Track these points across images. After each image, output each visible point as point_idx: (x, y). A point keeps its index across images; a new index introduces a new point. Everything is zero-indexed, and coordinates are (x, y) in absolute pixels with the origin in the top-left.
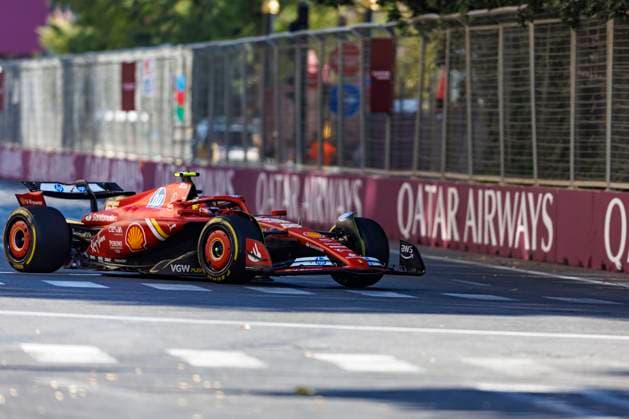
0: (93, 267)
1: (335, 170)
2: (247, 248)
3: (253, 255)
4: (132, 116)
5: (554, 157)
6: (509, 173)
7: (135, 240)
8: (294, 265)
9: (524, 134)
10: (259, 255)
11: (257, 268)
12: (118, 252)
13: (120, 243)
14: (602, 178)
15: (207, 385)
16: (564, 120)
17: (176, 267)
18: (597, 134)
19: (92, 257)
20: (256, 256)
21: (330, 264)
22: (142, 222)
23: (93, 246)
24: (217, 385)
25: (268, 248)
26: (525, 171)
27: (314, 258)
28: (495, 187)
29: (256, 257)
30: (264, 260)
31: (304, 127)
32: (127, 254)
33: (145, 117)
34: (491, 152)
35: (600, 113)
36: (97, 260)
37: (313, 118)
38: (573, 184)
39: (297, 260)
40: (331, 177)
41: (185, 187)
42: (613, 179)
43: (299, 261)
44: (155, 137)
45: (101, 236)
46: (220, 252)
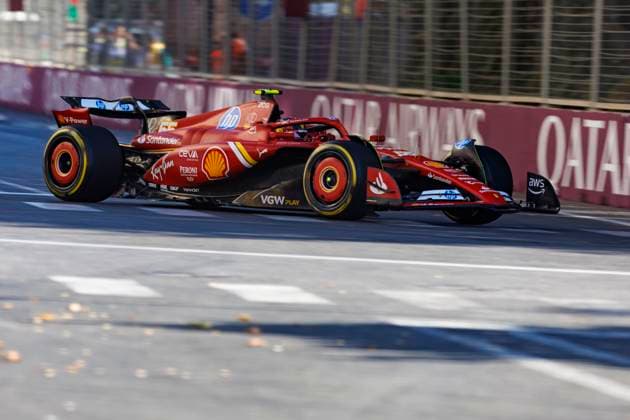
0: (155, 196)
1: (243, 79)
2: (369, 178)
3: (376, 186)
4: (20, 16)
5: (486, 69)
6: (436, 86)
7: (215, 168)
8: (420, 198)
9: (452, 43)
10: (384, 186)
11: (381, 202)
12: (191, 179)
13: (194, 170)
14: (536, 92)
15: (93, 316)
16: (498, 29)
17: (268, 198)
18: (533, 44)
19: (152, 185)
20: (380, 187)
21: (460, 198)
22: (224, 146)
23: (155, 172)
24: (104, 316)
25: (396, 179)
26: (452, 84)
27: (443, 191)
28: (419, 101)
29: (381, 189)
30: (390, 192)
31: (210, 31)
32: (203, 183)
33: (35, 17)
34: (416, 63)
35: (537, 21)
36: (159, 188)
37: (221, 22)
38: (506, 99)
39: (424, 193)
40: (239, 87)
41: (266, 107)
42: (552, 95)
43: (427, 195)
44: (45, 39)
45: (167, 160)
46: (332, 183)
